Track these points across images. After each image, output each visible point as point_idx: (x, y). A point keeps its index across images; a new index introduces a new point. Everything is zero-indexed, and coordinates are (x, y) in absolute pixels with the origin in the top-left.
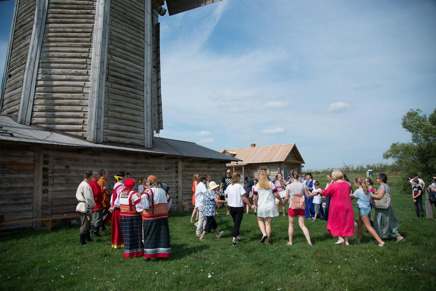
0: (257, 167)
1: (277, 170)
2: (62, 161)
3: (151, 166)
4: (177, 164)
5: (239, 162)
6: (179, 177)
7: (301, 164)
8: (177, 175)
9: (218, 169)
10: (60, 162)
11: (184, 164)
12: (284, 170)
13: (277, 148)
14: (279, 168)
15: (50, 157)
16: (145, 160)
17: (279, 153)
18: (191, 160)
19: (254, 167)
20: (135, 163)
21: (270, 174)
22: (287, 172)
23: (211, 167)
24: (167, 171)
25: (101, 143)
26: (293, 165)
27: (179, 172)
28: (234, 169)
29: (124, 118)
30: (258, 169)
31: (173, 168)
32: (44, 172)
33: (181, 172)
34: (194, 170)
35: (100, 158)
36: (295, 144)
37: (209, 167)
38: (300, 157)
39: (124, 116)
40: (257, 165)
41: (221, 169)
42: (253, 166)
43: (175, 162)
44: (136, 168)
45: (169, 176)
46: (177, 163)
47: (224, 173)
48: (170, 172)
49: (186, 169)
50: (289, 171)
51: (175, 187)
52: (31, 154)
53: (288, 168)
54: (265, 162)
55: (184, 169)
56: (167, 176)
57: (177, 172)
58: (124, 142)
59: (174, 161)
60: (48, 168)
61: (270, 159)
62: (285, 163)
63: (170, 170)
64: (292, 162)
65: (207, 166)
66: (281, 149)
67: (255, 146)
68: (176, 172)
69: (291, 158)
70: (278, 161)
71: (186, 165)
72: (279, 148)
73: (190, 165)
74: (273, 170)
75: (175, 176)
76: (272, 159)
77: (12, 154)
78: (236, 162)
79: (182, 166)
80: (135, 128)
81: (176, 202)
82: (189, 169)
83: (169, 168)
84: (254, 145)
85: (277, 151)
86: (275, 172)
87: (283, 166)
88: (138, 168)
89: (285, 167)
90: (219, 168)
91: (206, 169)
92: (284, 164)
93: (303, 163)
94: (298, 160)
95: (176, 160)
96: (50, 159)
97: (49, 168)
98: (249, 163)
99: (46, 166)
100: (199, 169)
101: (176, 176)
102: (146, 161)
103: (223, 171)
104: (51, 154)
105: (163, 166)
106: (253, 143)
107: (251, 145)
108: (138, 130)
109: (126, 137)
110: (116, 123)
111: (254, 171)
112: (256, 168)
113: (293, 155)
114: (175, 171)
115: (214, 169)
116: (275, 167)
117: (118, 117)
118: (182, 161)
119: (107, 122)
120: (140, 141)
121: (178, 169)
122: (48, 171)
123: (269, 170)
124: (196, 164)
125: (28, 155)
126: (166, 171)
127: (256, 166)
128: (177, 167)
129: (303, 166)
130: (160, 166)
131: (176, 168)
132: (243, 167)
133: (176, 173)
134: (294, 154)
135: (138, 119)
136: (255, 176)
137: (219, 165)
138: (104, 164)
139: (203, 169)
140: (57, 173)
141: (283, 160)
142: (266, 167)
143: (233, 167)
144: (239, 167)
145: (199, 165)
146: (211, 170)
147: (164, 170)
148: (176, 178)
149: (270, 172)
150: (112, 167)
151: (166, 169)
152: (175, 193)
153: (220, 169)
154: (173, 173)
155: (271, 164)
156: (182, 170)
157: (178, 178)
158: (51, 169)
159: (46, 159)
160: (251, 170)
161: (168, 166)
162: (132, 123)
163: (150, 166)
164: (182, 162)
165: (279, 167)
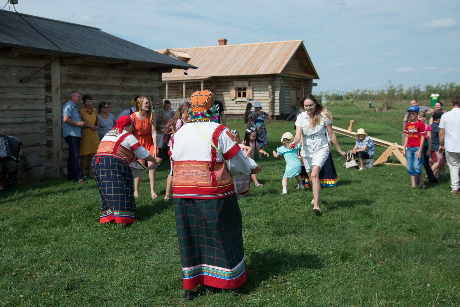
0: (229, 84)
1: (266, 91)
4: (50, 70)
5: (189, 71)
6: (54, 99)
7: (311, 80)
8: (48, 94)
9: (143, 85)
11: (65, 70)
12: (280, 90)
13: (269, 47)
14: (270, 87)
17: (271, 57)
18: (80, 61)
19: (224, 84)
21: (253, 97)
22: (286, 94)
23: (130, 78)
24: (24, 85)
26: (297, 81)
27: (54, 89)
28: (184, 86)
30: (230, 88)
31: (39, 79)
33: (58, 89)
34: (89, 85)
36: (302, 42)
37: (124, 79)
38: (311, 67)
40: (228, 80)
41: (152, 84)
42: (221, 82)
43: (43, 65)
45: (30, 96)
46: (48, 68)
47: (157, 92)
48: (32, 87)
49: (71, 81)
50: (290, 92)
51: (45, 121)
53: (287, 87)
54: (244, 73)
55: (64, 81)
56: (24, 96)
57: (48, 88)
59: (42, 63)
61: (253, 69)
62: (283, 76)
63: (31, 84)
64: (295, 77)
65: (119, 75)
66: (275, 51)
67: (225, 44)
68: (46, 88)
69: (294, 68)
70: (269, 72)
71: (69, 73)
72: (272, 49)
73: (79, 73)
74: (258, 89)
75: (44, 98)
76: (258, 69)
78: (184, 71)
79: (61, 74)
81: (46, 155)
82: (77, 82)
83: (29, 79)
84: (225, 42)
85: (267, 54)
86: (262, 95)
87: (278, 82)
89: (281, 84)
90: (146, 81)
91: (117, 83)
92: (280, 78)
93: (316, 78)
94: (306, 71)
95: (48, 62)
98: (214, 75)
100: (100, 83)
101: (46, 97)
103: (155, 88)
105: (14, 74)
106: (222, 38)
107: (219, 41)
111: (224, 90)
112: (227, 85)
113: (298, 62)
114: (44, 86)
115: (134, 84)
116: (262, 84)
118: (62, 65)
121: (51, 82)
123: (252, 90)
124: (94, 72)
126: (21, 84)
127: (227, 82)
128: (48, 77)
129: (316, 85)
130: (6, 75)
131: (46, 80)
132: (202, 82)
133: (47, 91)
134: (300, 61)
136: (226, 102)
137: (146, 76)
139: (109, 83)
141: (279, 72)
142: (246, 84)
143: (182, 83)
144: (194, 82)
145: (100, 74)
146: (129, 84)
147: (15, 83)
148: (46, 102)
149: (253, 94)
151: (21, 81)
152: (44, 135)
153: (150, 85)
154: (39, 90)
155: (255, 79)
156: (61, 84)
157: (51, 101)
160: (217, 88)
161: (26, 73)
164: (62, 67)
165: (271, 84)
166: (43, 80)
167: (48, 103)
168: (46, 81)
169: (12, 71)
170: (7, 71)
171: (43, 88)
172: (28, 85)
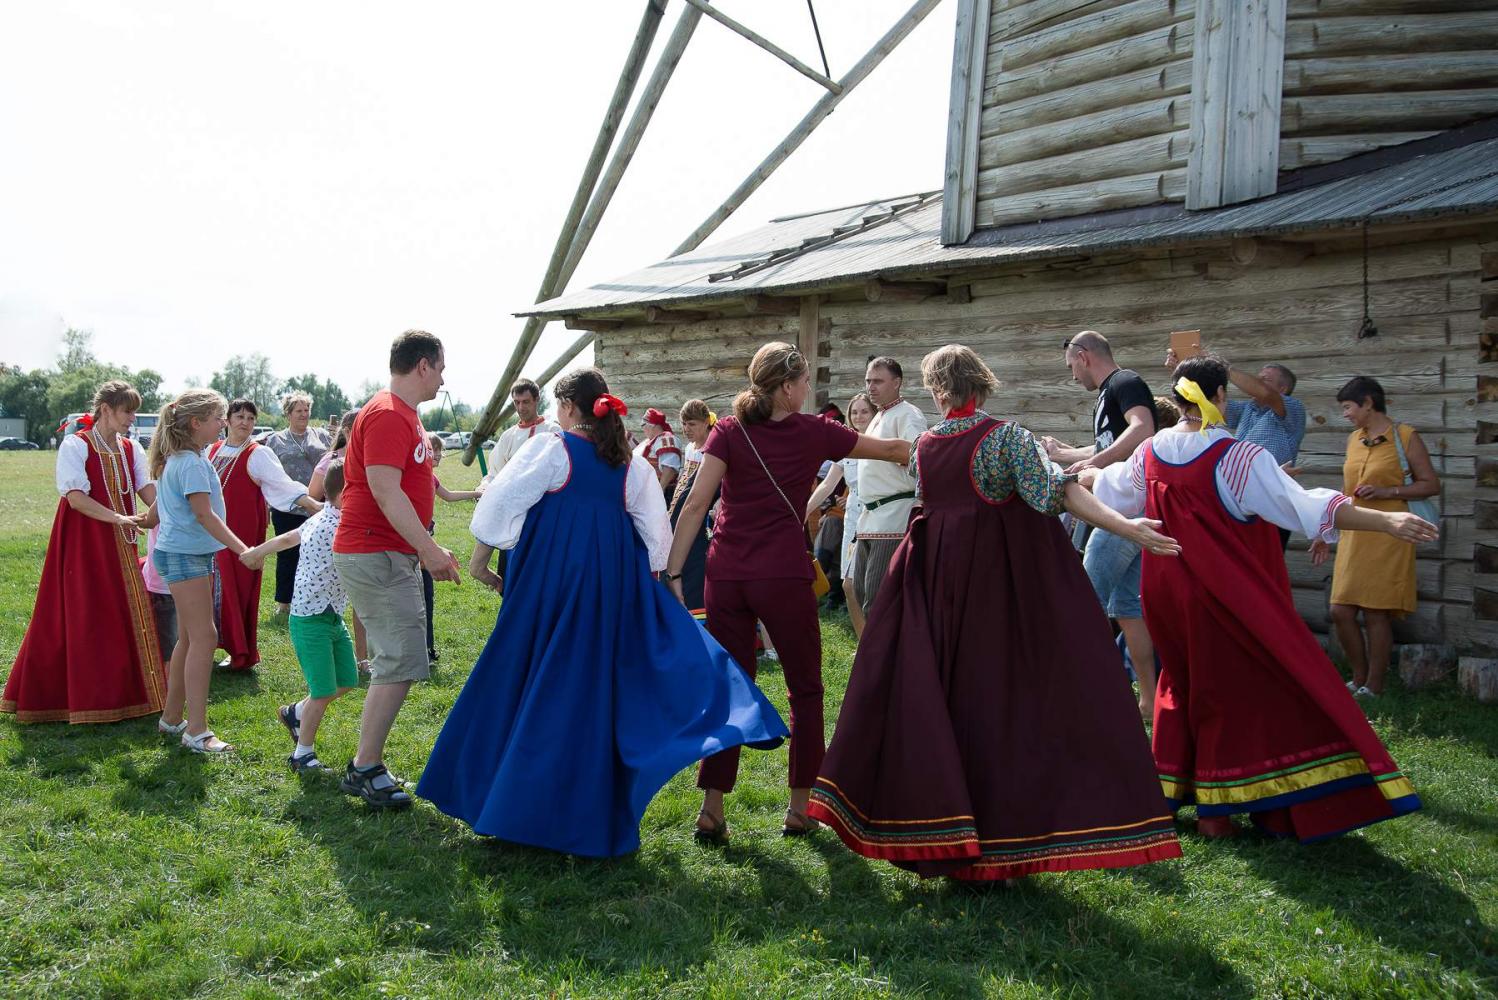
2: (859, 339)
3: (1237, 318)
8: (1486, 370)
10: (854, 342)
15: (834, 331)
16: (1200, 290)
20: (1139, 314)
24: (1385, 343)
25: (965, 238)
29: (1075, 76)
31: (1454, 319)
32: (820, 383)
35: (978, 309)
39: (1072, 63)
43: (1475, 264)
44: (1145, 342)
45: (1402, 382)
48: (1424, 350)
51: (1472, 472)
52: (794, 324)
58: (1072, 209)
59: (1468, 258)
60: (827, 369)
63: (1411, 340)
68: (1484, 347)
75: (1472, 384)
77: (763, 332)
80: (1133, 111)
81: (1471, 598)
88: (1156, 340)
96: (834, 338)
97: (830, 371)
99: (825, 363)
101: (1483, 382)
102: (1212, 294)
104: (838, 316)
105: (1348, 313)
108: (1148, 116)
109: (1084, 174)
110: (1033, 120)
114: (1475, 340)
117: (1042, 84)
119: (997, 129)
120: (1157, 175)
122: (829, 382)
125: (790, 328)
126: (1370, 343)
130: (1320, 318)
131: (1484, 316)
133: (1482, 359)
135: (1152, 45)
138: (989, 336)
140: (846, 386)
147: (1348, 342)
148: (1482, 399)
150: (1028, 347)
151: (1370, 333)
152: (1469, 525)
154: (1448, 356)
158: (834, 371)
159: (824, 338)
161: (1393, 304)
162: (1109, 88)
163: (1239, 320)
166: (1474, 320)
167: (1488, 406)
168: (1483, 323)
169: (1338, 302)
170: (1320, 305)
171: (1472, 347)
172: (1402, 342)
